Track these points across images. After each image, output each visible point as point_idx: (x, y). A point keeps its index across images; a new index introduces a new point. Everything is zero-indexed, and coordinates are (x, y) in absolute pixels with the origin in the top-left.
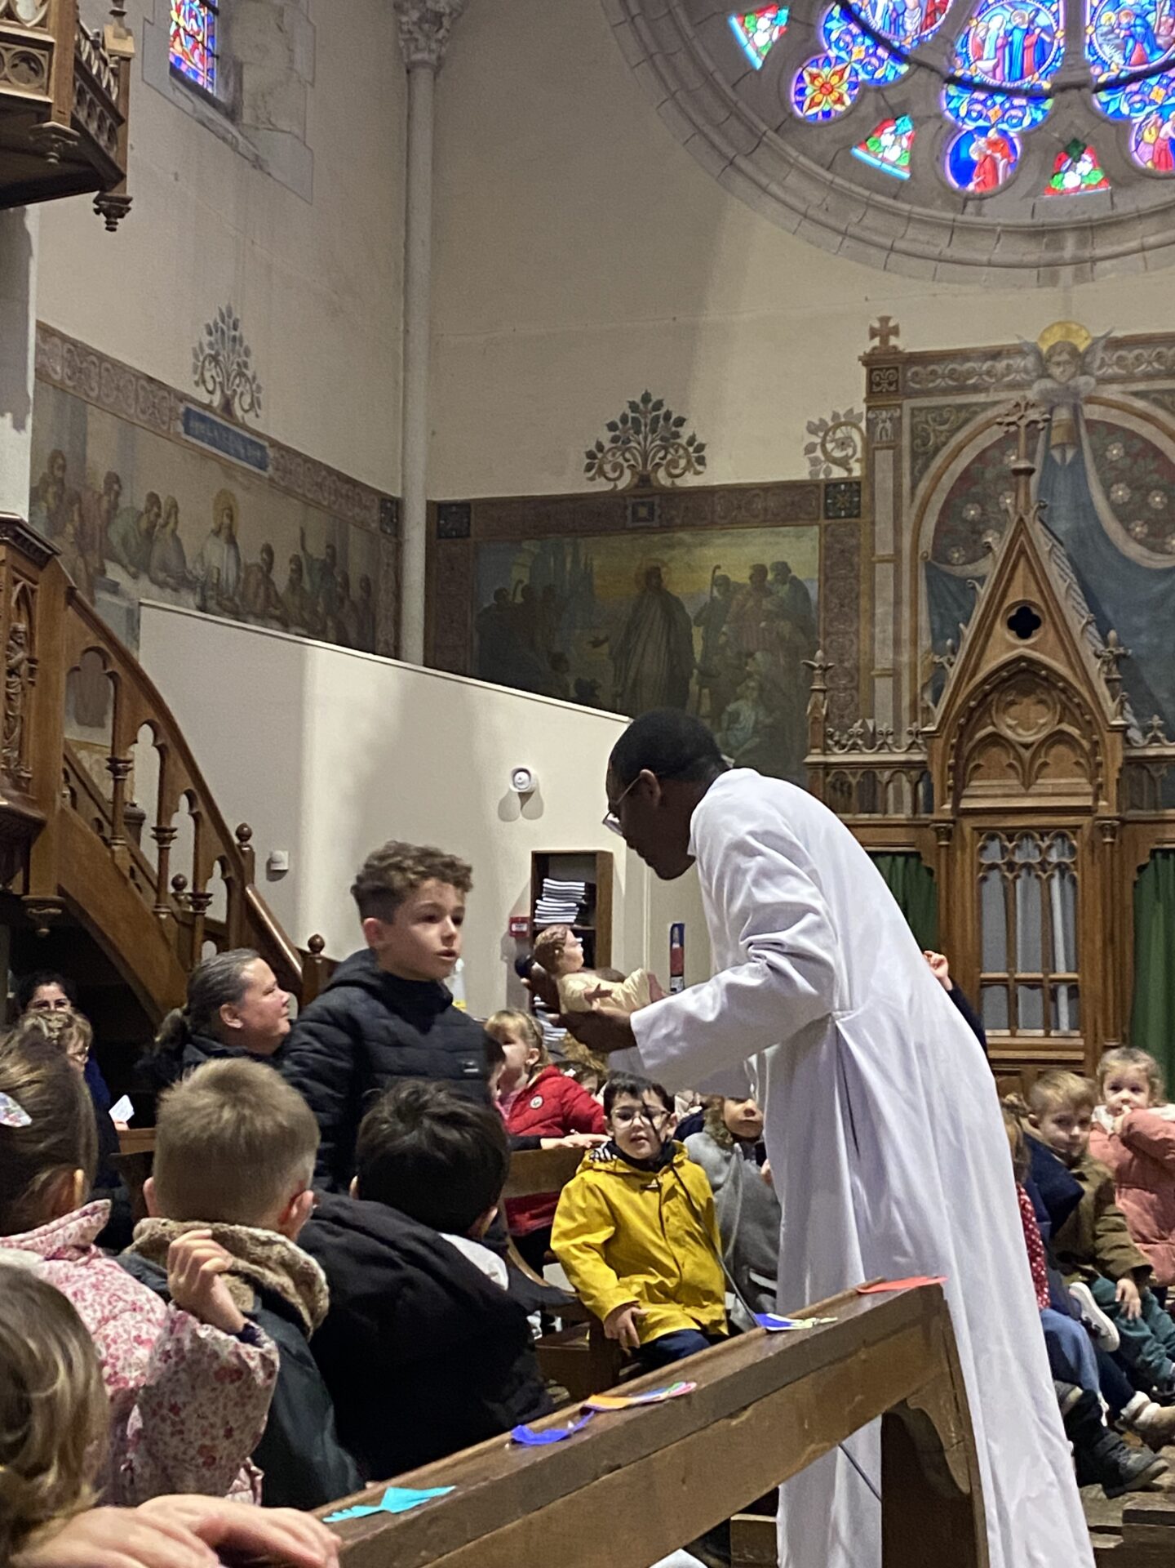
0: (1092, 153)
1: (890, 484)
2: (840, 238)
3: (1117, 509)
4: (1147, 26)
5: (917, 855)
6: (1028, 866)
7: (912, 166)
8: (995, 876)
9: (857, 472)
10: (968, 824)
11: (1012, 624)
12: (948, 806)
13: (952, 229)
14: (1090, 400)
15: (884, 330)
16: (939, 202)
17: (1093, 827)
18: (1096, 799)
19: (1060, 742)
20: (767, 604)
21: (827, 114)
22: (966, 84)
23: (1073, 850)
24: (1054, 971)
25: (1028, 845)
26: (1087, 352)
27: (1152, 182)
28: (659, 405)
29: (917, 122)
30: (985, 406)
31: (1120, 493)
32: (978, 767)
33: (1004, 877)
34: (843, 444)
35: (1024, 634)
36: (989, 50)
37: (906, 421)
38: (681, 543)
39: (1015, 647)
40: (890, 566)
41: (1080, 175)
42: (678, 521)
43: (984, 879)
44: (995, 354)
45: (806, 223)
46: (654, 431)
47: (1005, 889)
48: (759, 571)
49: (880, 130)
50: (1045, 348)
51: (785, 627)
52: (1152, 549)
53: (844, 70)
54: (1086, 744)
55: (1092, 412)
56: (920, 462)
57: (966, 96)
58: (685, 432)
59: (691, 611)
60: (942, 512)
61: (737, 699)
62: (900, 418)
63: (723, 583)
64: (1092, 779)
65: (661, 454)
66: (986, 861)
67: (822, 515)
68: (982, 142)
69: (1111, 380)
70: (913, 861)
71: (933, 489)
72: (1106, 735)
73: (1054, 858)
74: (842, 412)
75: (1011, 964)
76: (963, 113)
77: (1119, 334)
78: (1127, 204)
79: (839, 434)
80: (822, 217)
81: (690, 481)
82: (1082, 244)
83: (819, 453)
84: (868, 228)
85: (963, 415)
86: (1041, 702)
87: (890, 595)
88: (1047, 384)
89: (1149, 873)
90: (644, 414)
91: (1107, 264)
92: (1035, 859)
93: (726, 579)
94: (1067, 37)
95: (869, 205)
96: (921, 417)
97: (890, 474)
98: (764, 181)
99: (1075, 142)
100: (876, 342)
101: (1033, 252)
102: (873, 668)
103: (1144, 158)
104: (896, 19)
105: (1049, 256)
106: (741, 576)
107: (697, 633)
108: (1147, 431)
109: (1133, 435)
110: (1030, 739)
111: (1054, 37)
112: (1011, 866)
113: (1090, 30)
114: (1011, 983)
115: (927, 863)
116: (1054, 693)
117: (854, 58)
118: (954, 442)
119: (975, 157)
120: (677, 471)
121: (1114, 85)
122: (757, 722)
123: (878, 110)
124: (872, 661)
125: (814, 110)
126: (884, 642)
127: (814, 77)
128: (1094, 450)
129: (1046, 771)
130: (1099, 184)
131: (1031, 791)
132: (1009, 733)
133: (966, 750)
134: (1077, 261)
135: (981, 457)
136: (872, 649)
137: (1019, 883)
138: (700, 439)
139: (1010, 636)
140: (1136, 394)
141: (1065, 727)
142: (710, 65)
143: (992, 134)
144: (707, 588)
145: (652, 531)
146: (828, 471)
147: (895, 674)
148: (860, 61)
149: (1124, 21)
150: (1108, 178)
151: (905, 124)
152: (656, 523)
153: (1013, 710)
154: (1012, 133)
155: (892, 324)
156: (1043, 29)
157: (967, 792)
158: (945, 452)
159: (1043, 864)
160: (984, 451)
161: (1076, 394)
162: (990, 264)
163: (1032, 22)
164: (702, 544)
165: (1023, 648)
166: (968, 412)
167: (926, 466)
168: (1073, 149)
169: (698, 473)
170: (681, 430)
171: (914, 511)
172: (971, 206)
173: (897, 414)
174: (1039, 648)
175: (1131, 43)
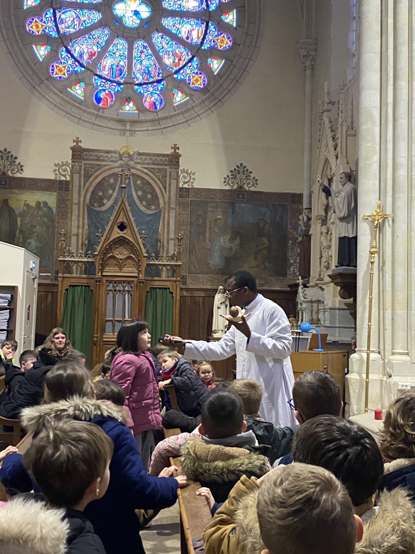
0: (133, 101)
1: (78, 183)
2: (65, 114)
3: (139, 197)
4: (149, 71)
5: (89, 286)
6: (120, 291)
7: (84, 97)
8: (111, 293)
9: (68, 178)
10: (104, 279)
11: (119, 227)
12: (100, 274)
13: (97, 116)
14: (133, 168)
15: (77, 141)
16: (92, 108)
17: (137, 282)
18: (139, 274)
19: (129, 259)
20: (40, 213)
21: (60, 78)
22: (100, 77)
23: (132, 287)
24: (125, 318)
25: (120, 285)
26: (133, 155)
27: (149, 113)
28: (9, 152)
29: (86, 84)
30: (105, 166)
31: (140, 193)
32: (108, 264)
33: (113, 293)
34: (64, 171)
35: (122, 230)
36: (107, 68)
37: (83, 167)
38: (15, 193)
39: (120, 233)
40: (77, 206)
41: (130, 107)
42: (14, 186)
43: (108, 293)
44: (108, 152)
45: (56, 108)
46: (7, 160)
47: (113, 296)
48: (39, 203)
49: (76, 85)
50: (121, 152)
51: (46, 220)
52: (148, 208)
53: (65, 66)
54: (136, 260)
55: (133, 171)
56: (87, 178)
57: (100, 80)
58: (17, 161)
59: (17, 212)
60: (92, 193)
61: (31, 238)
62: (81, 166)
63: (27, 205)
64: (138, 269)
65: (10, 166)
66: (109, 289)
67: (58, 189)
68: (104, 93)
69: (138, 163)
70: (87, 288)
71: (90, 186)
72: (143, 258)
73: (126, 289)
74: (64, 162)
75: (114, 316)
76: (99, 84)
77: (141, 151)
78: (143, 117)
79: (64, 168)
80: (61, 107)
81: (18, 175)
82: (131, 126)
83: (57, 172)
84: (73, 112)
85: (99, 167)
86: (125, 248)
87: (77, 213)
88: (121, 162)
89: (149, 294)
90: (5, 154)
91: (138, 133)
92: (122, 289)
93: (28, 204)
94: (128, 69)
95: (73, 105)
96: (87, 166)
97: (78, 180)
98: (44, 94)
99: (129, 98)
100: (75, 144)
101: (119, 126)
102: (71, 233)
103: (147, 105)
104: (81, 55)
105: (123, 128)
106: (33, 204)
107: (19, 220)
108: (147, 178)
109: (143, 178)
110: (122, 258)
111: (124, 68)
112: (115, 290)
113: (134, 69)
114: (114, 321)
115: (91, 288)
116: (129, 246)
117: (69, 63)
118: (96, 174)
119: (102, 97)
120: (15, 172)
121: (140, 85)
122: (36, 245)
123: (76, 79)
124: (71, 231)
125: (57, 76)
126: (74, 226)
127: (57, 67)
128: (134, 181)
129: (126, 266)
130: (135, 110)
131: (122, 271)
132: (117, 256)
133: (105, 260)
134: (130, 130)
135: (104, 179)
136: (71, 228)
137: (117, 295)
138: (22, 164)
139: (119, 231)
140: (145, 168)
141: (131, 255)
142: (28, 59)
143: (107, 91)
144: (22, 207)
145: (5, 188)
146: (60, 178)
147: (77, 235)
148: (70, 65)
149: (143, 68)
150: (137, 109)
151: (83, 84)
152: (7, 186)
153: (117, 250)
154: (112, 92)
155: (80, 139)
156: (122, 66)
157: (105, 270)
158: (93, 176)
159: (124, 291)
160: (104, 178)
161: (129, 166)
162: (107, 127)
163: (118, 63)
164: (22, 194)
165: (122, 234)
166: (101, 166)
167: (88, 180)
168: (128, 100)
169: (21, 173)
170: (16, 160)
171: (84, 191)
172: (101, 110)
173: (80, 164)
174: (126, 234)
175: (144, 74)
